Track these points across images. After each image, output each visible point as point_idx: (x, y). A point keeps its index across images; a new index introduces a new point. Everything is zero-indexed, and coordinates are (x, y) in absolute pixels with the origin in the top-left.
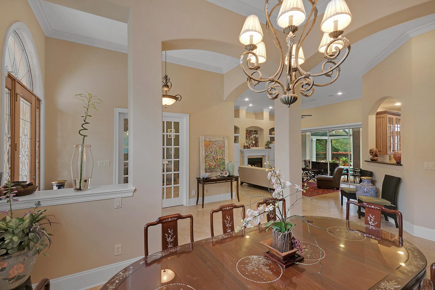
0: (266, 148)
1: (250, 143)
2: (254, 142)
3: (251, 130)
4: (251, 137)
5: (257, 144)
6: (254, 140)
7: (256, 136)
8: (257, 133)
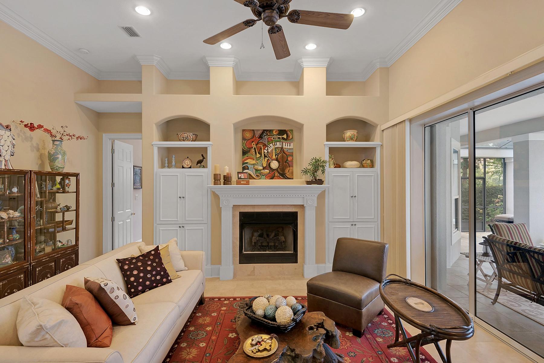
0: (308, 183)
1: (261, 168)
2: (275, 165)
3: (265, 130)
4: (265, 151)
5: (288, 171)
6: (277, 160)
7: (286, 146)
8: (291, 137)
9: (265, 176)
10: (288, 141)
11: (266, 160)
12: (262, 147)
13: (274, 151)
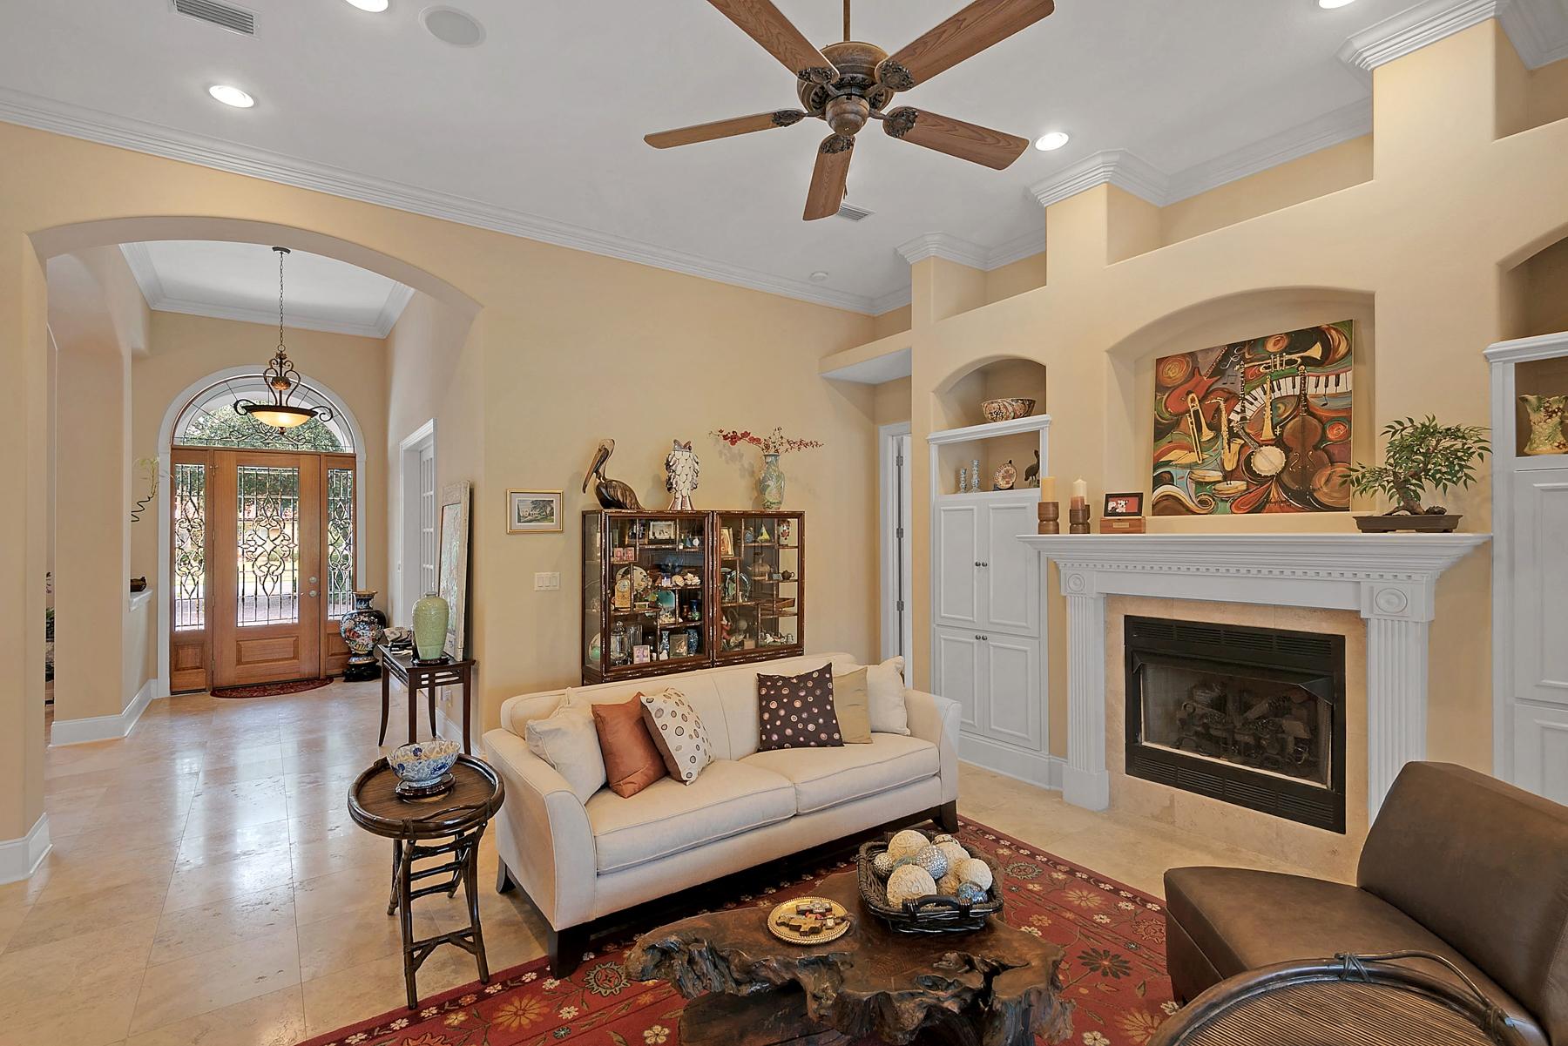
1: (1216, 475)
2: (1269, 461)
3: (1235, 346)
4: (1233, 416)
5: (1328, 481)
6: (1278, 442)
7: (1318, 387)
8: (1343, 349)
9: (1228, 504)
10: (1329, 369)
11: (1235, 447)
12: (1223, 406)
13: (1268, 409)
